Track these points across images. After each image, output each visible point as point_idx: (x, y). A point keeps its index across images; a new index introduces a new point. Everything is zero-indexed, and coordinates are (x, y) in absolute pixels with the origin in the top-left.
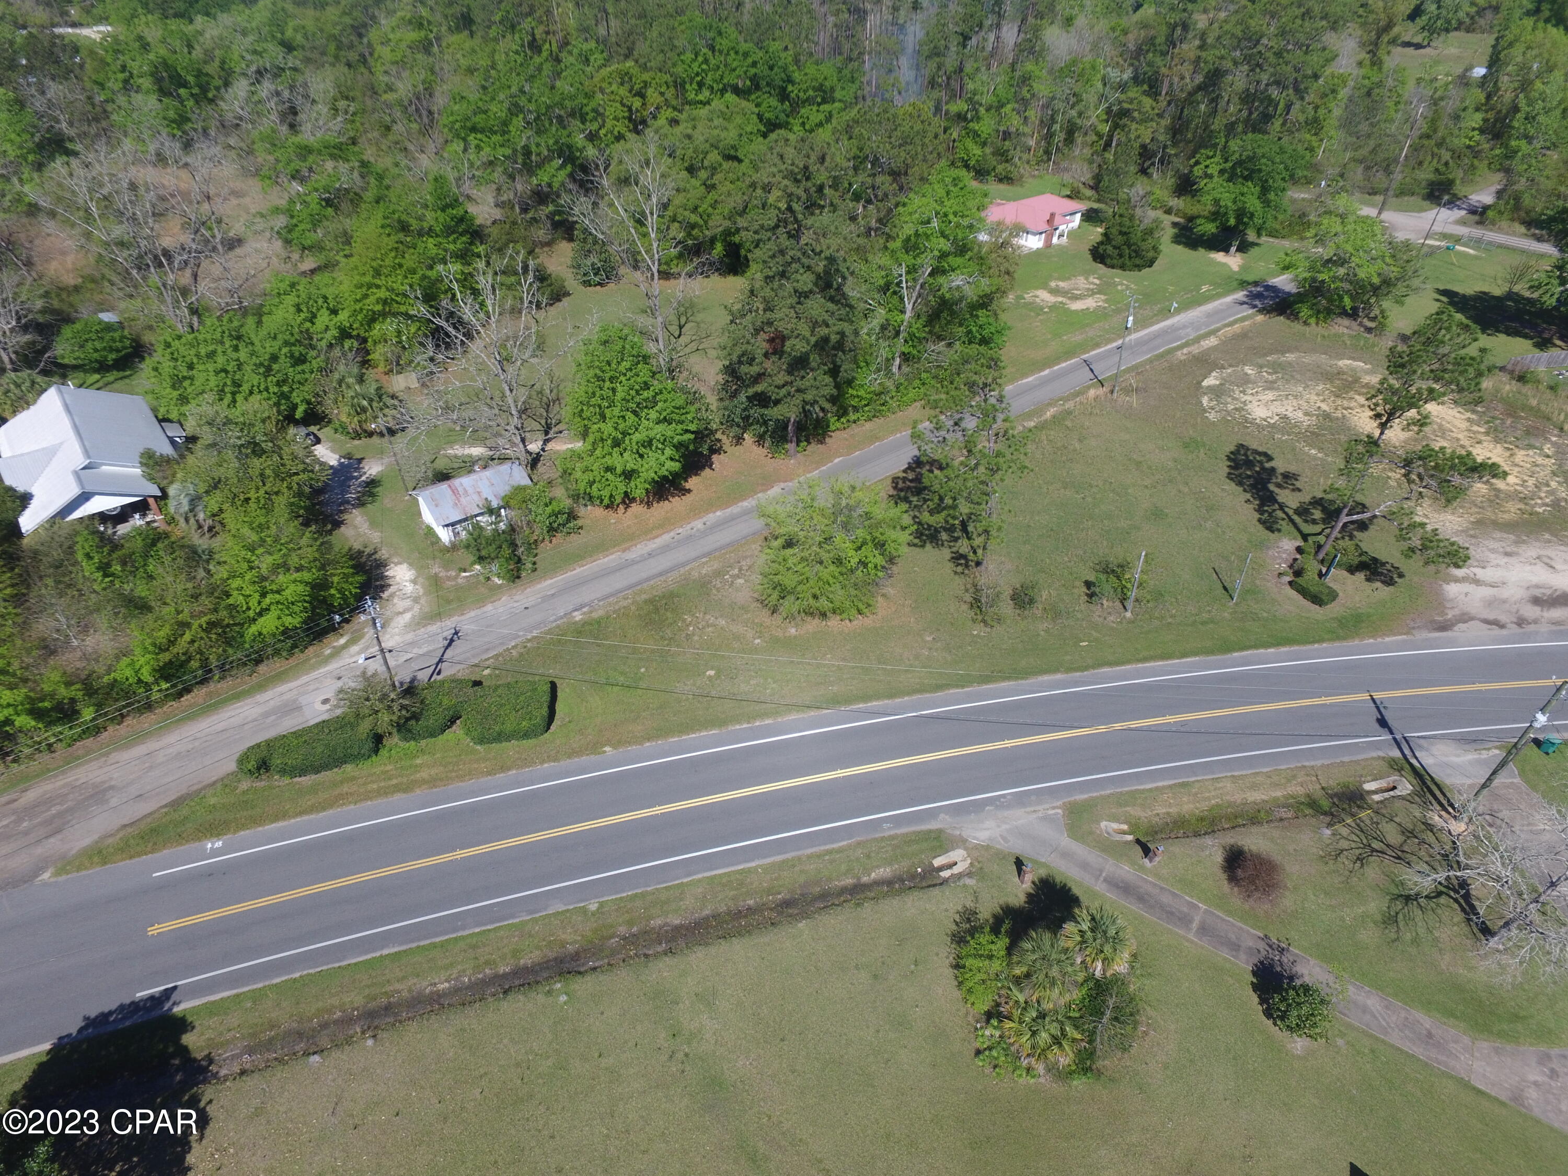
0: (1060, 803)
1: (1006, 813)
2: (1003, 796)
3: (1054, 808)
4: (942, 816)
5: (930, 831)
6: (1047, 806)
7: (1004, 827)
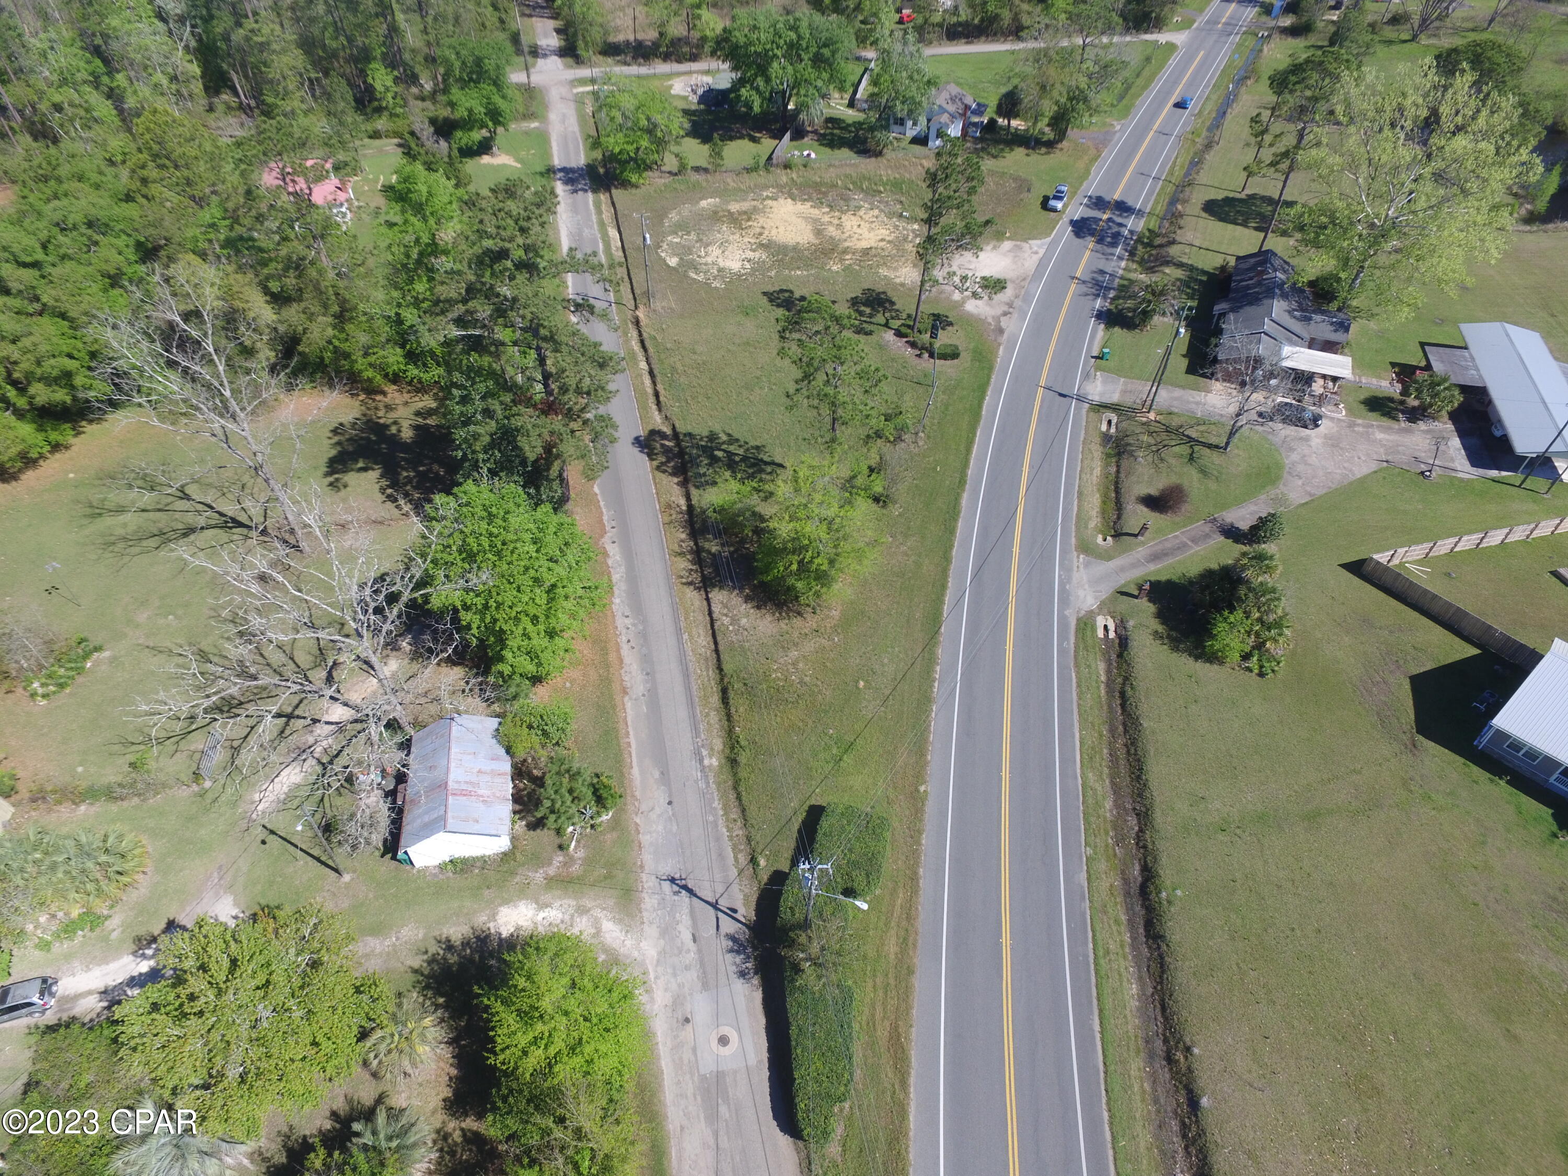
0: (1075, 554)
1: (1074, 581)
2: (1060, 576)
3: (1078, 557)
4: (1067, 613)
5: (1078, 625)
6: (1075, 560)
7: (1086, 586)
